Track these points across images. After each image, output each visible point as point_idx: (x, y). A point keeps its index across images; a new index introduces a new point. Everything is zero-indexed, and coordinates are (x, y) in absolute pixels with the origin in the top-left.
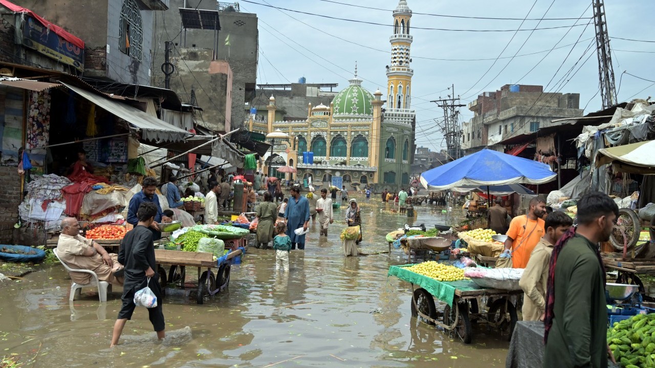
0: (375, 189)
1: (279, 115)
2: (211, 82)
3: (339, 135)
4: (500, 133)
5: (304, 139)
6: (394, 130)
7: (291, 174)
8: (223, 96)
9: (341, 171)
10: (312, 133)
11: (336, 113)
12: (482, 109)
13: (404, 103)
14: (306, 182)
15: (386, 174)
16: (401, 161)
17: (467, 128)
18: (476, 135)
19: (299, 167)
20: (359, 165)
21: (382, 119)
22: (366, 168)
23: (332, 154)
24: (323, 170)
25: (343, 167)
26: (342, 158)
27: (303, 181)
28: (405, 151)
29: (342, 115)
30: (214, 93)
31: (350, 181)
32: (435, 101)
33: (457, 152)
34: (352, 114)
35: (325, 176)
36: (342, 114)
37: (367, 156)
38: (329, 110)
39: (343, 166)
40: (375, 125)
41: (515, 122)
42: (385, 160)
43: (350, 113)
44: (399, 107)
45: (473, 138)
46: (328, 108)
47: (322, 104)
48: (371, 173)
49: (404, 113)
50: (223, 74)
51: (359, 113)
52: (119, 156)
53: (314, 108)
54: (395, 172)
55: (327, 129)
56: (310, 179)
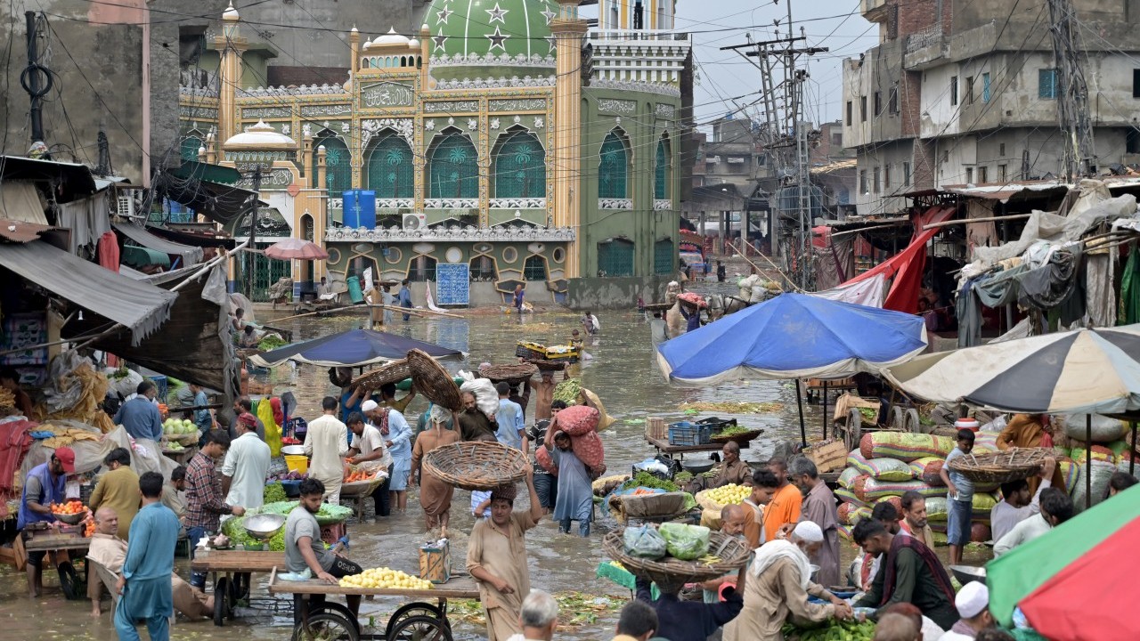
0: (573, 296)
1: (255, 63)
2: (97, 49)
3: (451, 129)
4: (954, 102)
5: (341, 143)
6: (623, 107)
7: (309, 264)
8: (132, 89)
9: (465, 247)
10: (366, 124)
11: (439, 54)
12: (900, 23)
13: (653, 12)
14: (356, 285)
15: (603, 246)
16: (650, 203)
17: (856, 78)
18: (885, 104)
19: (331, 239)
20: (518, 223)
21: (587, 73)
22: (541, 235)
23: (431, 192)
24: (407, 246)
25: (471, 234)
26: (465, 200)
27: (348, 282)
28: (660, 174)
29: (458, 61)
30: (108, 81)
31: (492, 275)
32: (734, 48)
33: (801, 197)
34: (489, 56)
35: (414, 263)
36: (458, 56)
37: (543, 195)
38: (418, 51)
39: (471, 229)
40: (565, 91)
41: (993, 69)
42: (600, 204)
43: (481, 54)
44: (639, 23)
45: (876, 114)
46: (413, 43)
47: (392, 31)
48: (558, 249)
49: (656, 43)
50: (129, 27)
51: (513, 54)
52: (29, 352)
53: (367, 44)
54: (632, 239)
55: (412, 109)
56: (368, 274)
